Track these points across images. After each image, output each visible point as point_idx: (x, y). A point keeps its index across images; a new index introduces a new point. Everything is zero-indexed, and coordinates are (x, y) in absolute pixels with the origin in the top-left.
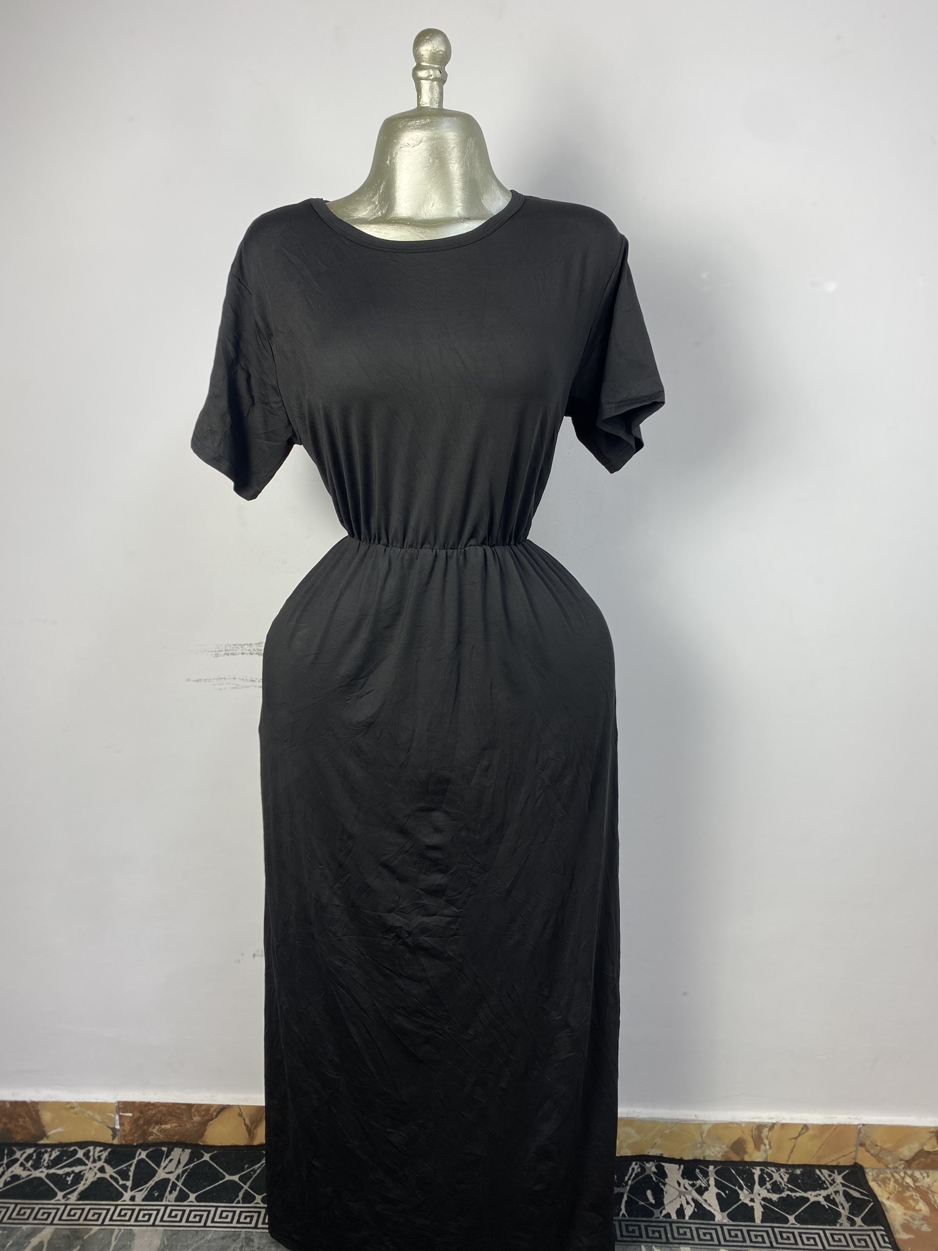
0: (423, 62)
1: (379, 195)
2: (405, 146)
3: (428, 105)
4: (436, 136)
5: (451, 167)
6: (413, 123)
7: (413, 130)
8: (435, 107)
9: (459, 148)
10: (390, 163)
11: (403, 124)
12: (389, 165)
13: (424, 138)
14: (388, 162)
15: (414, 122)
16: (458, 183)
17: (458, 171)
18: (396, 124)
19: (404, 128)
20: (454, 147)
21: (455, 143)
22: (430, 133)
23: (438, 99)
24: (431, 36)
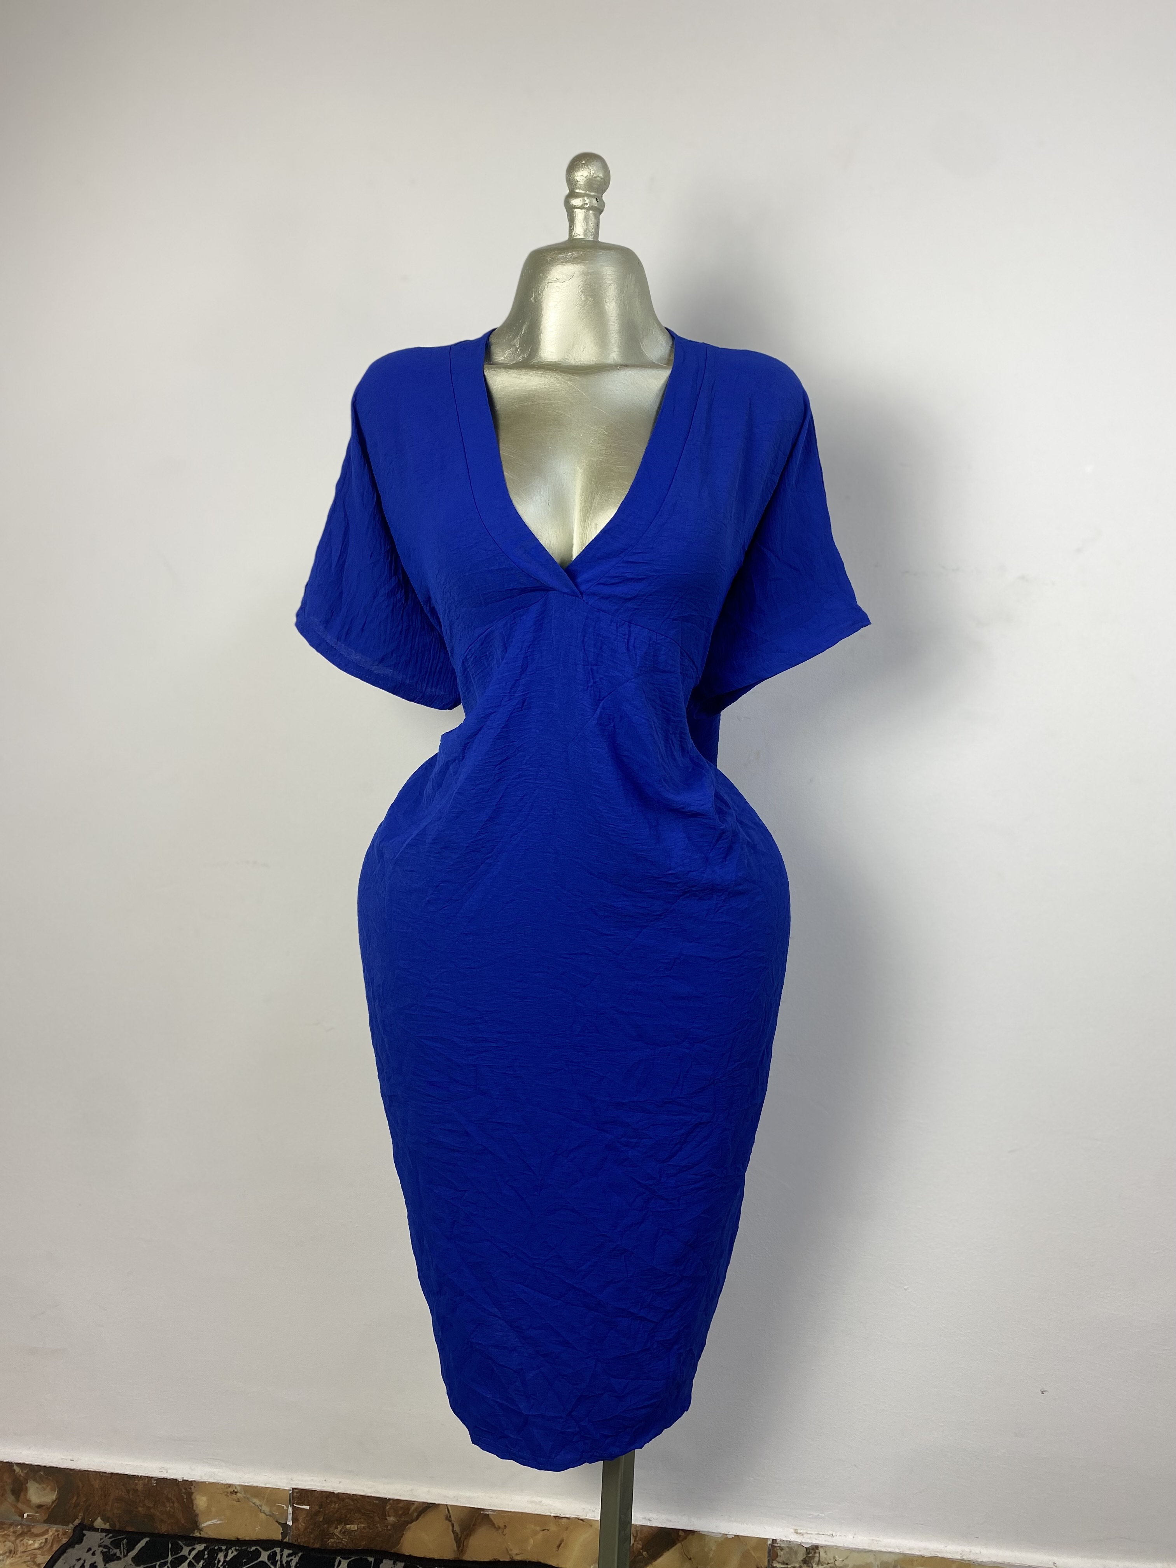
0: (577, 189)
1: (520, 337)
2: (553, 281)
3: (582, 237)
4: (590, 271)
5: (606, 307)
6: (563, 255)
7: (563, 263)
8: (590, 239)
9: (616, 286)
10: (535, 300)
11: (553, 256)
12: (534, 302)
13: (577, 273)
14: (532, 299)
15: (565, 254)
16: (614, 325)
17: (615, 311)
18: (543, 256)
19: (554, 262)
20: (610, 284)
21: (612, 279)
22: (583, 267)
23: (593, 230)
24: (588, 160)
